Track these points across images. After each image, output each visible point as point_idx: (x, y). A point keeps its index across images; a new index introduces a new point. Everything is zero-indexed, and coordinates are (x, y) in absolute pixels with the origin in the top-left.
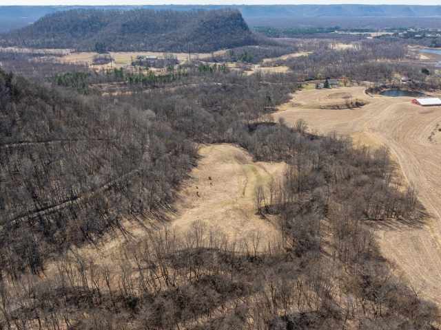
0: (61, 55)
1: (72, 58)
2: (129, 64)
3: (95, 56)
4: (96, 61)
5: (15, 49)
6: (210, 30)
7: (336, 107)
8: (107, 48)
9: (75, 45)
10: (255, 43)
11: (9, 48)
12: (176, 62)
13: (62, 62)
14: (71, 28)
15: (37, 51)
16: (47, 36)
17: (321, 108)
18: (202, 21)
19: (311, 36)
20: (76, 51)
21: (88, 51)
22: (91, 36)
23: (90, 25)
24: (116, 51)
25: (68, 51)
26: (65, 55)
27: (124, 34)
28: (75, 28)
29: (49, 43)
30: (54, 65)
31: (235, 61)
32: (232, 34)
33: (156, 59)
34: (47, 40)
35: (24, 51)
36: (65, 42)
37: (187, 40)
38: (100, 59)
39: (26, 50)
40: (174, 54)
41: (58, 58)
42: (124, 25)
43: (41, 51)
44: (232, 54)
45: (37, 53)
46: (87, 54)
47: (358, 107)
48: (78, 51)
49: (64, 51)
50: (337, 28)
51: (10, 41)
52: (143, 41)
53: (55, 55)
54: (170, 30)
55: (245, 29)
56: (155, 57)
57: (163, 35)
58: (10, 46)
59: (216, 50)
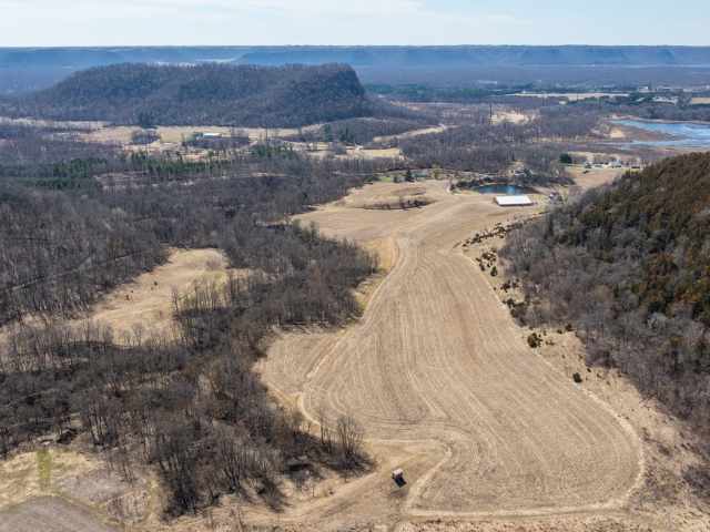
0: (88, 131)
1: (102, 134)
2: (180, 144)
3: (135, 133)
4: (136, 139)
5: (27, 122)
6: (303, 95)
7: (387, 207)
8: (156, 121)
9: (112, 115)
10: (370, 114)
11: (21, 120)
12: (245, 141)
13: (87, 141)
14: (109, 91)
15: (56, 124)
16: (75, 103)
17: (365, 207)
18: (294, 82)
19: (477, 100)
20: (111, 125)
21: (129, 125)
22: (137, 102)
23: (137, 87)
24: (166, 125)
25: (100, 124)
26: (94, 130)
27: (181, 101)
28: (115, 92)
29: (76, 112)
30: (75, 145)
31: (331, 140)
32: (335, 100)
33: (219, 137)
34: (72, 109)
35: (38, 125)
36: (98, 111)
37: (269, 109)
38: (141, 136)
39: (42, 123)
40: (246, 130)
41: (83, 135)
42: (183, 87)
43: (62, 124)
44: (327, 130)
45: (56, 127)
46: (127, 128)
47: (417, 206)
48: (114, 125)
49: (93, 125)
50: (529, 88)
51: (22, 110)
52: (207, 112)
53: (81, 130)
54: (250, 94)
55: (358, 94)
56: (217, 134)
57: (237, 102)
58: (22, 116)
59: (310, 123)
